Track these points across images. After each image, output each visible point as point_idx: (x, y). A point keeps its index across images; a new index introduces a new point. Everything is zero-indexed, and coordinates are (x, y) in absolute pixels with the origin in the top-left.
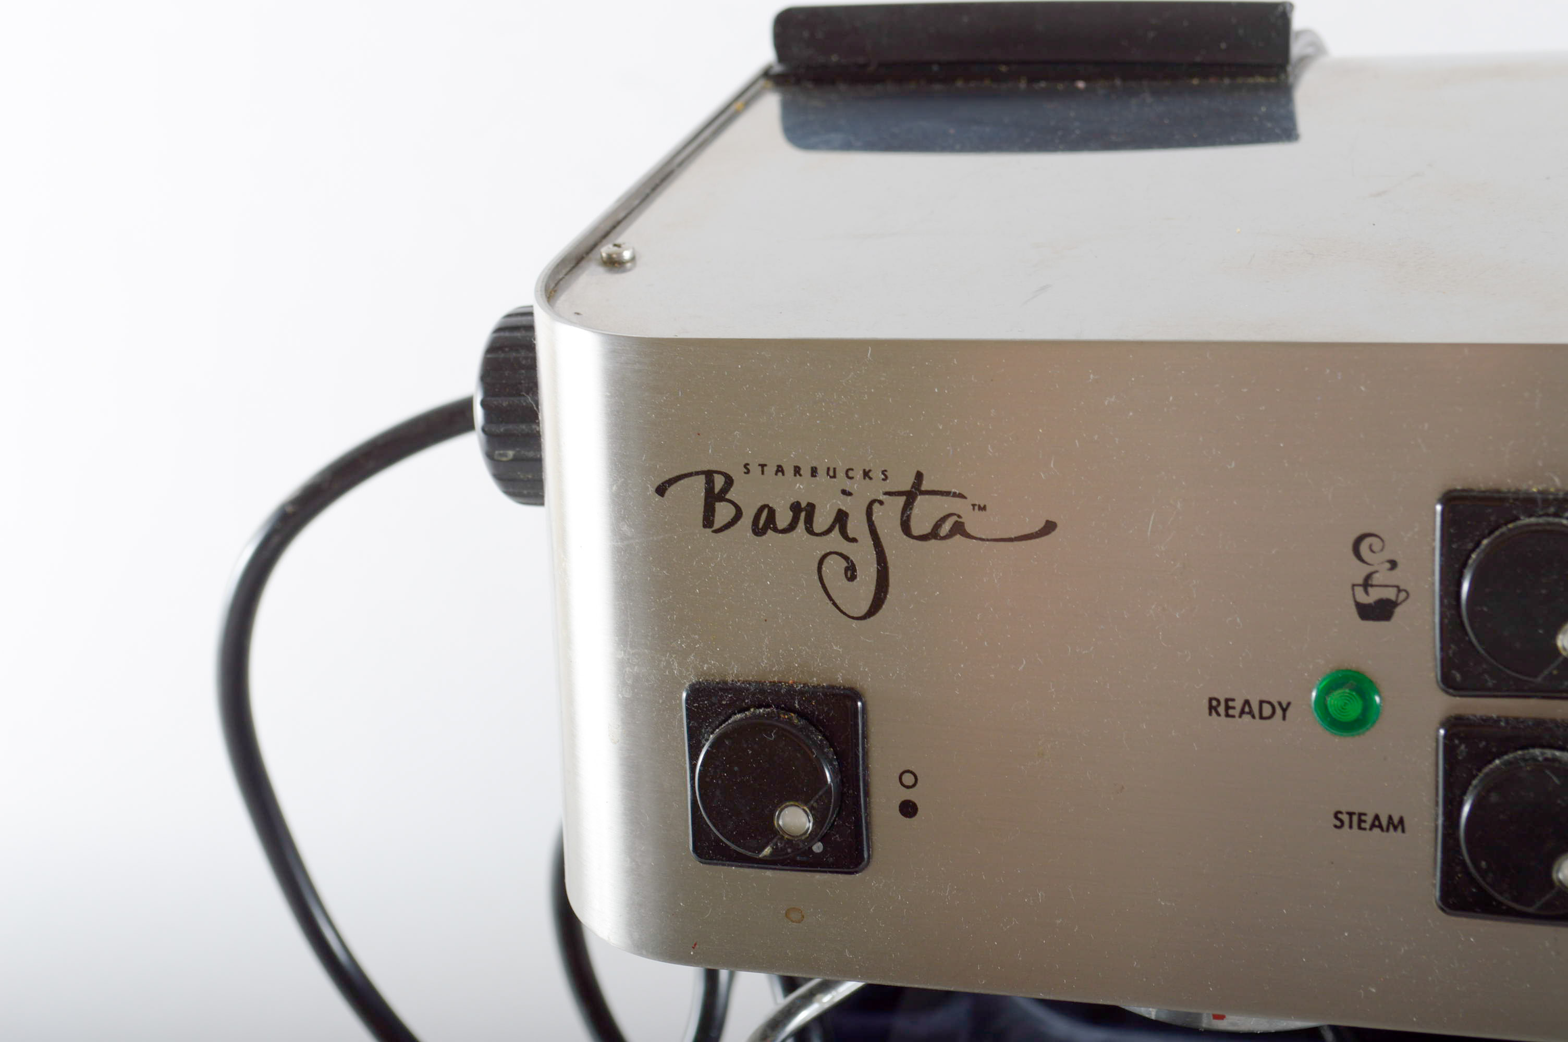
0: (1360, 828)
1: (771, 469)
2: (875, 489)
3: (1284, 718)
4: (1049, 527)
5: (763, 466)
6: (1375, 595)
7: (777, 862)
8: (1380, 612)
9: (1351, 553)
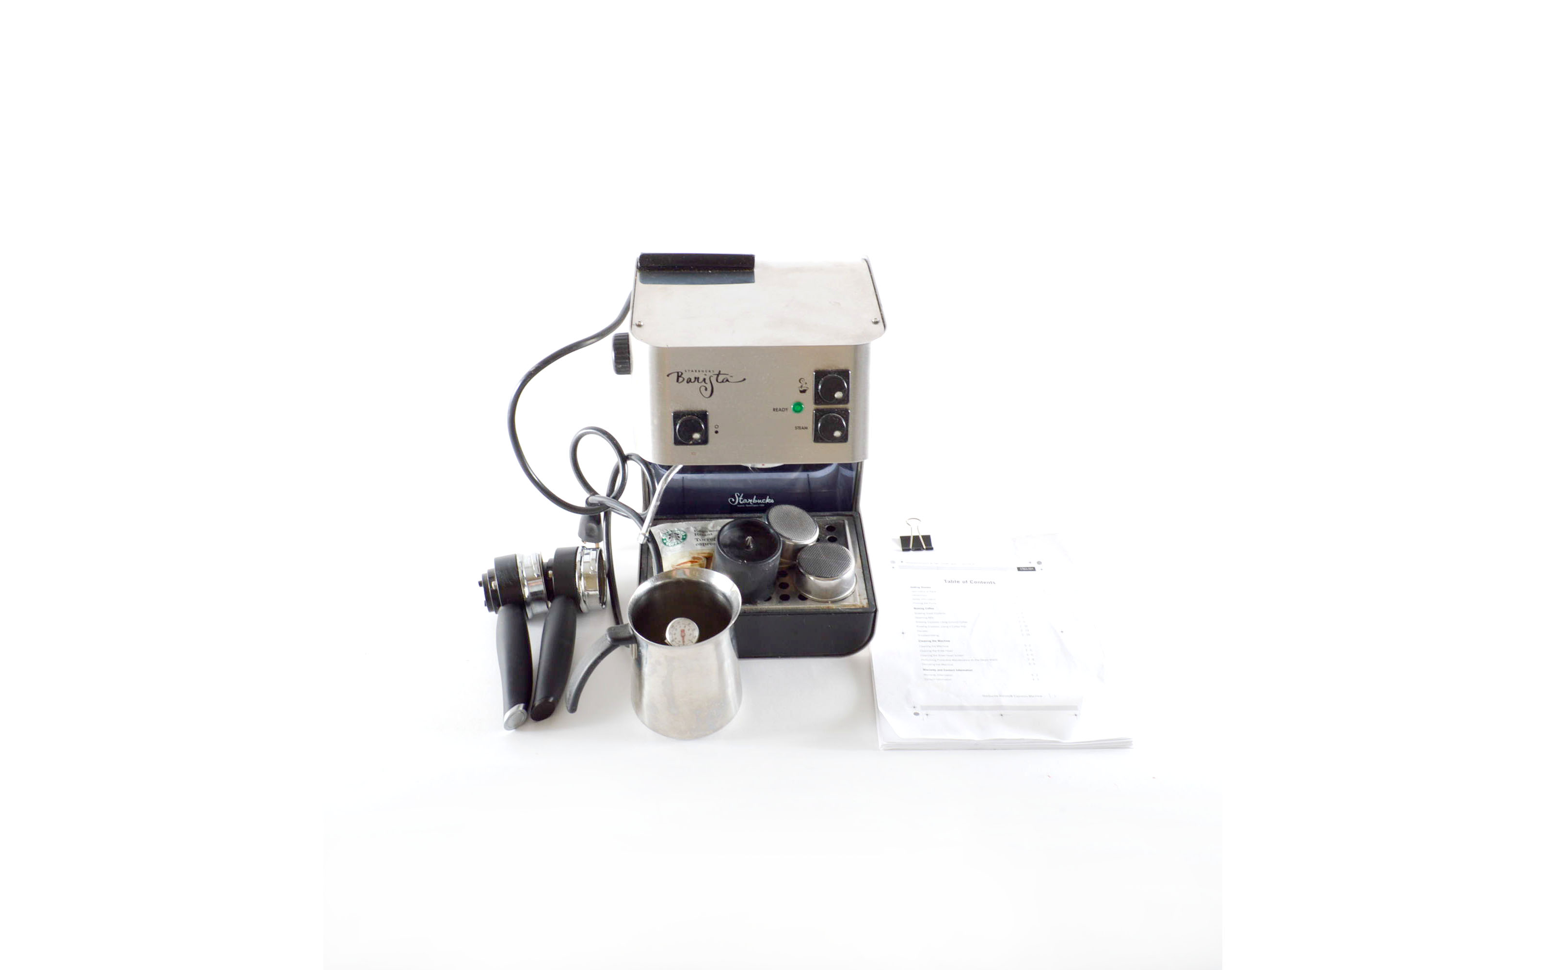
0: (800, 429)
1: (691, 371)
2: (711, 374)
3: (787, 410)
4: (744, 379)
5: (689, 370)
6: (802, 389)
7: (694, 444)
8: (803, 391)
9: (798, 382)
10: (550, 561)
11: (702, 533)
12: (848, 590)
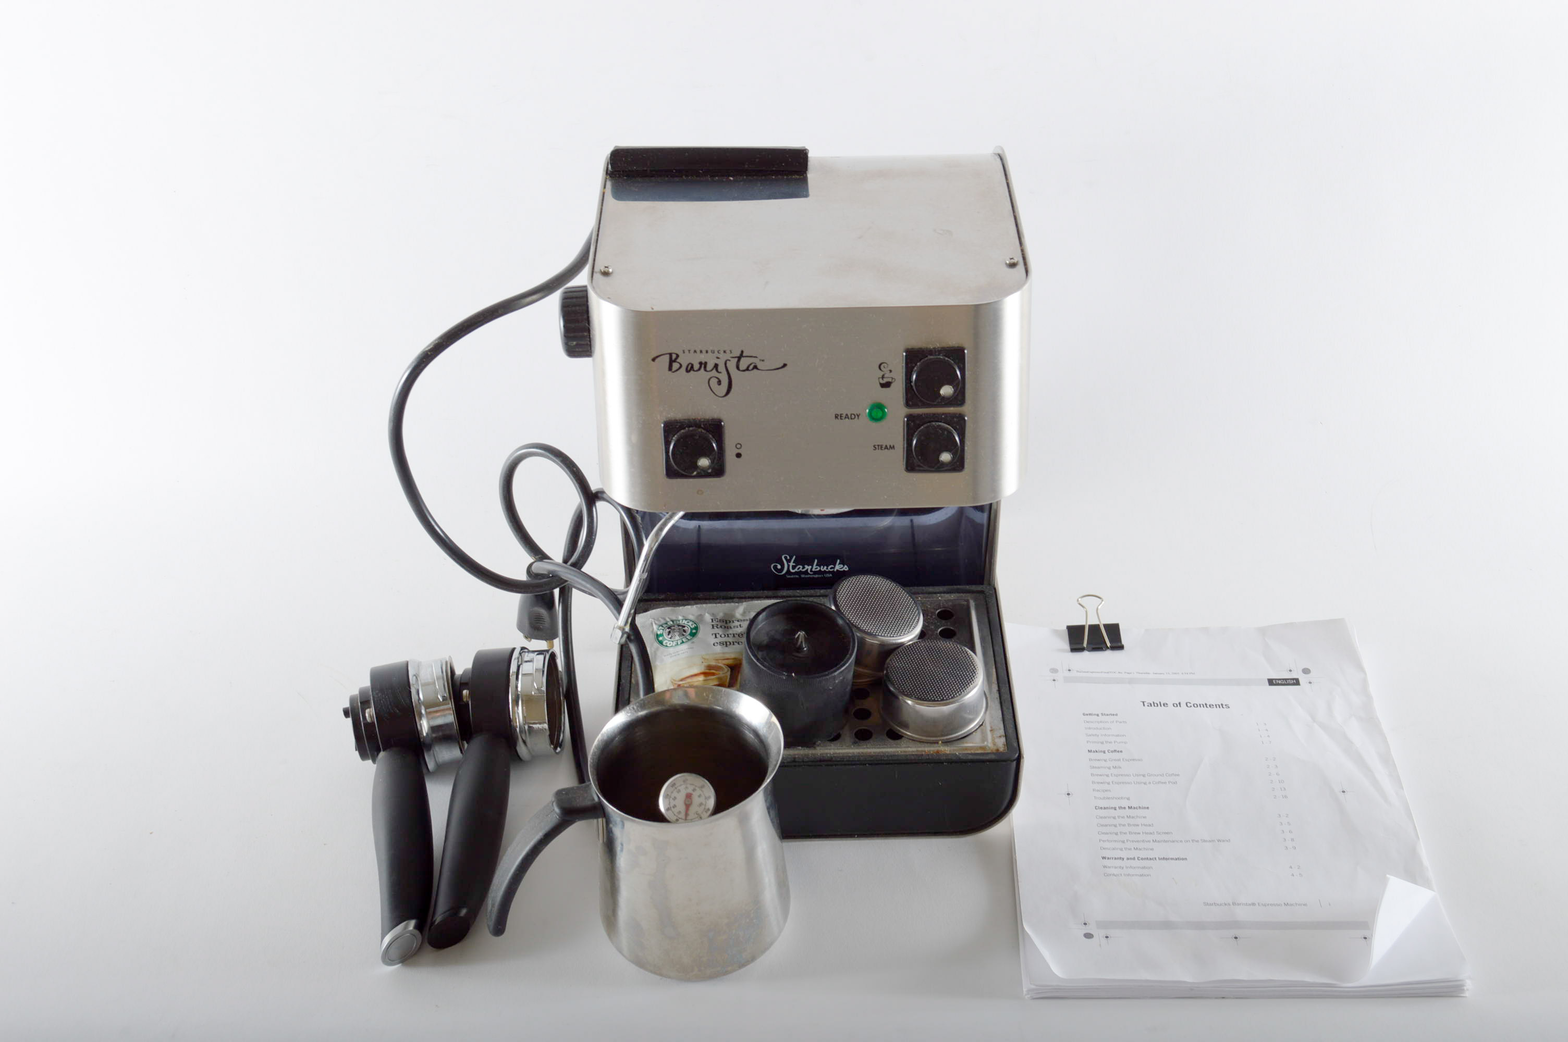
0: (881, 449)
1: (692, 351)
2: (728, 356)
3: (858, 418)
4: (785, 365)
5: (689, 351)
6: (885, 380)
7: (700, 476)
8: (887, 385)
9: (878, 369)
10: (465, 672)
11: (724, 624)
12: (972, 721)
